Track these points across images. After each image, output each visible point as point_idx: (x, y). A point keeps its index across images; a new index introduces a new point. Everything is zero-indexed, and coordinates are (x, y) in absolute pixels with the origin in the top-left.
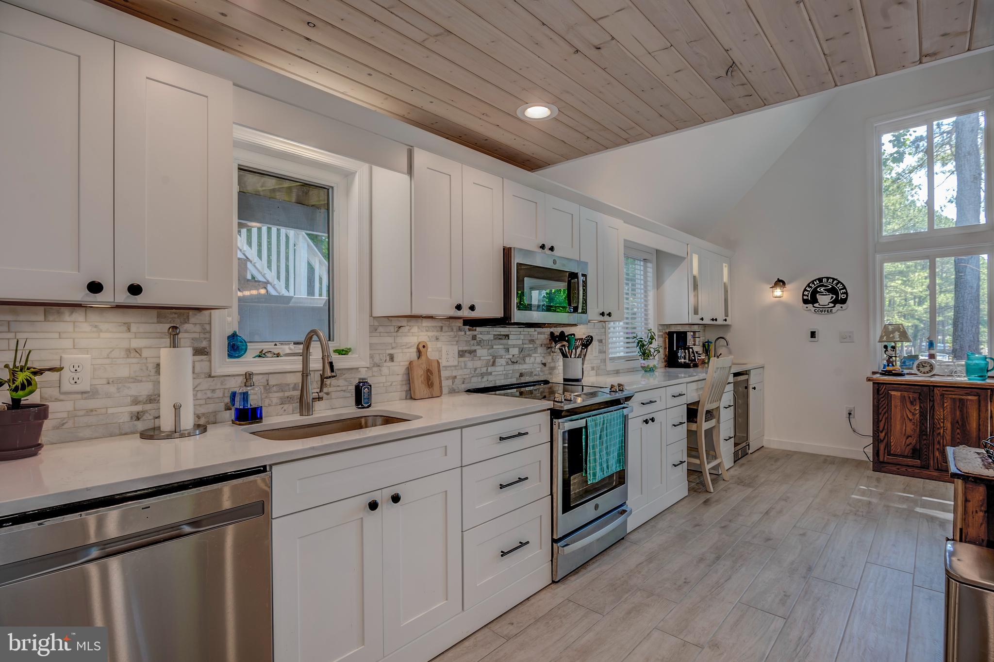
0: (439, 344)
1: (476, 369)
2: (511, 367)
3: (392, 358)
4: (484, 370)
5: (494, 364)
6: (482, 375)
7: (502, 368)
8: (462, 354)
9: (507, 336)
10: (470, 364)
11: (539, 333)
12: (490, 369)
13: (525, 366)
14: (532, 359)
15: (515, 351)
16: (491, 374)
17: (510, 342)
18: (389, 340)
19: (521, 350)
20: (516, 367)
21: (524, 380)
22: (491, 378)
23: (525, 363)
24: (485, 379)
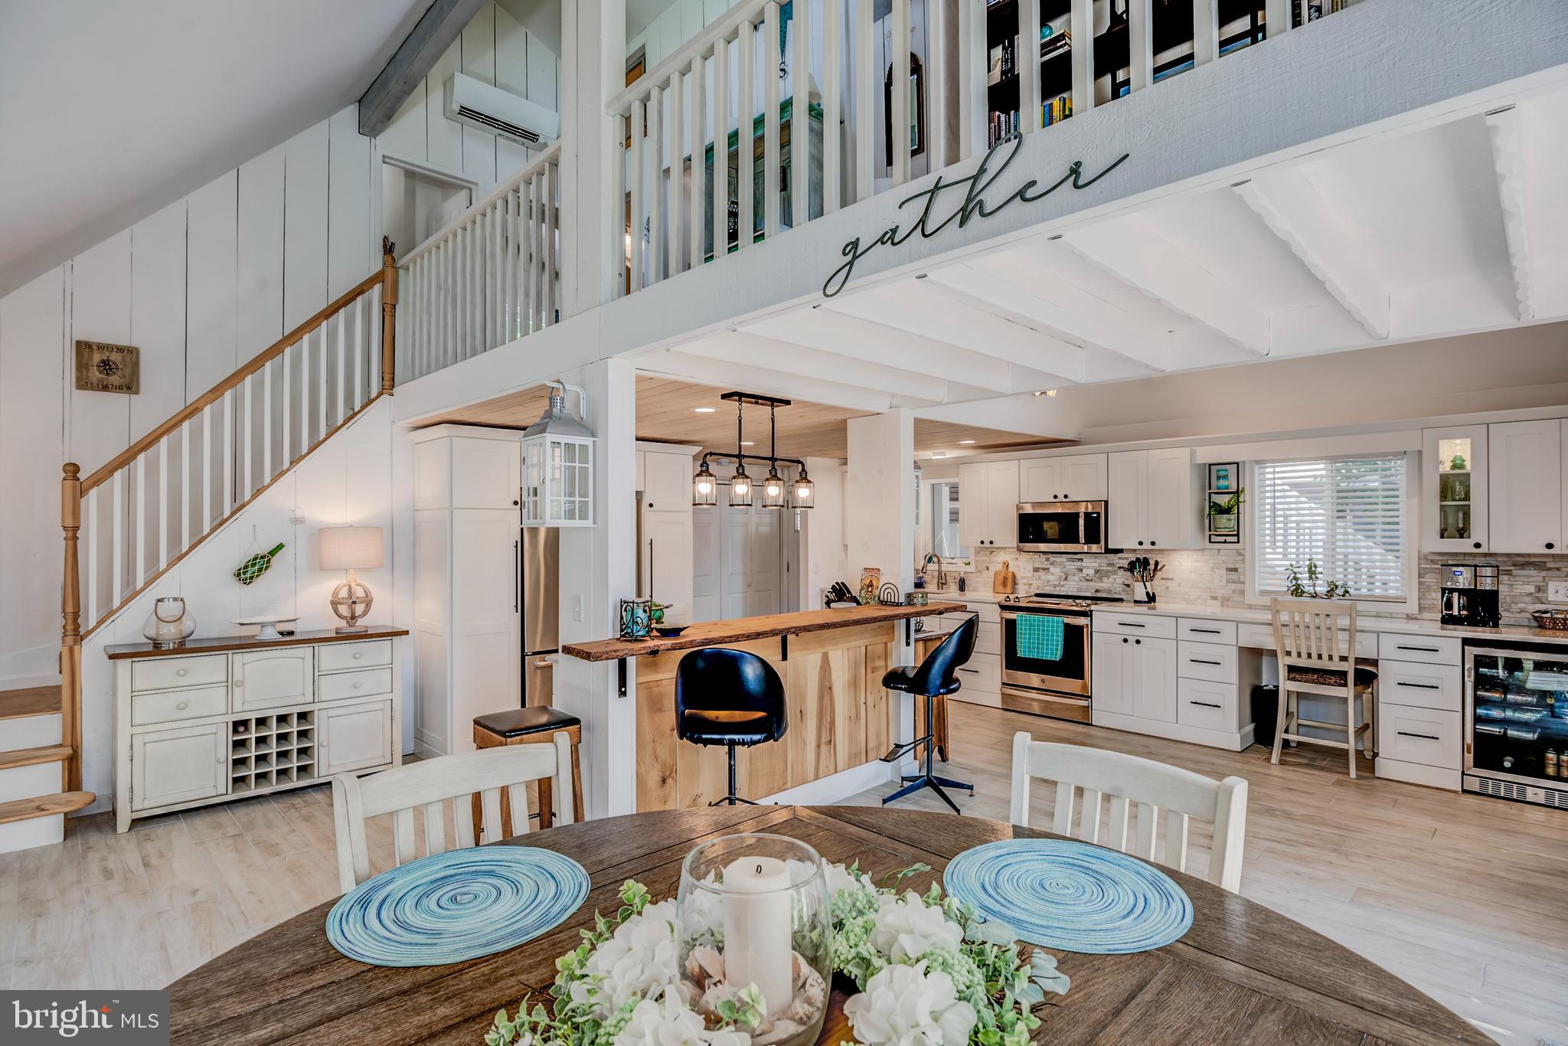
0: (1019, 563)
1: (1049, 581)
2: (1086, 583)
3: (988, 569)
4: (1057, 583)
5: (1066, 579)
6: (1055, 586)
7: (1075, 583)
8: (1036, 570)
9: (1082, 559)
10: (1043, 577)
11: (1120, 558)
12: (1062, 583)
13: (1101, 585)
14: (1111, 580)
15: (1091, 572)
16: (1063, 586)
17: (1084, 564)
18: (987, 559)
19: (1097, 572)
20: (1091, 584)
21: (1099, 595)
22: (1062, 589)
23: (1102, 582)
24: (1058, 589)
